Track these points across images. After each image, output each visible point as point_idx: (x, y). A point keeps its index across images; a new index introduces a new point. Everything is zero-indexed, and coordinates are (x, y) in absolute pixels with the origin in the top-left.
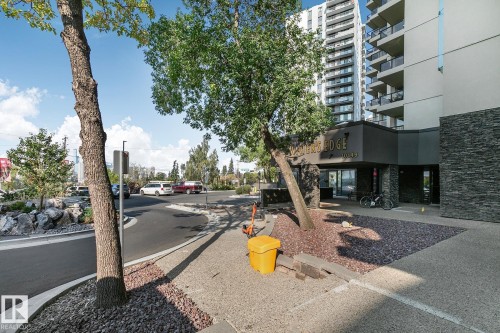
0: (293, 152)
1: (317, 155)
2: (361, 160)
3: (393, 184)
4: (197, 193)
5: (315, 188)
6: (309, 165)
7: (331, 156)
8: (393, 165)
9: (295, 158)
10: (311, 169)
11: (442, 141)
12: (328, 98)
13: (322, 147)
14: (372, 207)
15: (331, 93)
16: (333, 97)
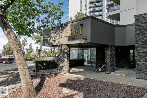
0: (54, 37)
1: (67, 38)
2: (90, 42)
3: (112, 58)
4: (11, 63)
5: (66, 60)
6: (62, 45)
7: (74, 39)
8: (112, 46)
9: (55, 41)
10: (63, 48)
11: (136, 30)
12: (90, 12)
13: (69, 33)
14: (100, 72)
15: (92, 10)
16: (92, 12)
